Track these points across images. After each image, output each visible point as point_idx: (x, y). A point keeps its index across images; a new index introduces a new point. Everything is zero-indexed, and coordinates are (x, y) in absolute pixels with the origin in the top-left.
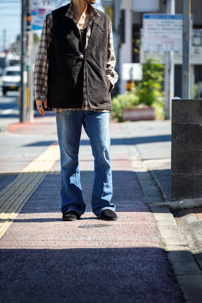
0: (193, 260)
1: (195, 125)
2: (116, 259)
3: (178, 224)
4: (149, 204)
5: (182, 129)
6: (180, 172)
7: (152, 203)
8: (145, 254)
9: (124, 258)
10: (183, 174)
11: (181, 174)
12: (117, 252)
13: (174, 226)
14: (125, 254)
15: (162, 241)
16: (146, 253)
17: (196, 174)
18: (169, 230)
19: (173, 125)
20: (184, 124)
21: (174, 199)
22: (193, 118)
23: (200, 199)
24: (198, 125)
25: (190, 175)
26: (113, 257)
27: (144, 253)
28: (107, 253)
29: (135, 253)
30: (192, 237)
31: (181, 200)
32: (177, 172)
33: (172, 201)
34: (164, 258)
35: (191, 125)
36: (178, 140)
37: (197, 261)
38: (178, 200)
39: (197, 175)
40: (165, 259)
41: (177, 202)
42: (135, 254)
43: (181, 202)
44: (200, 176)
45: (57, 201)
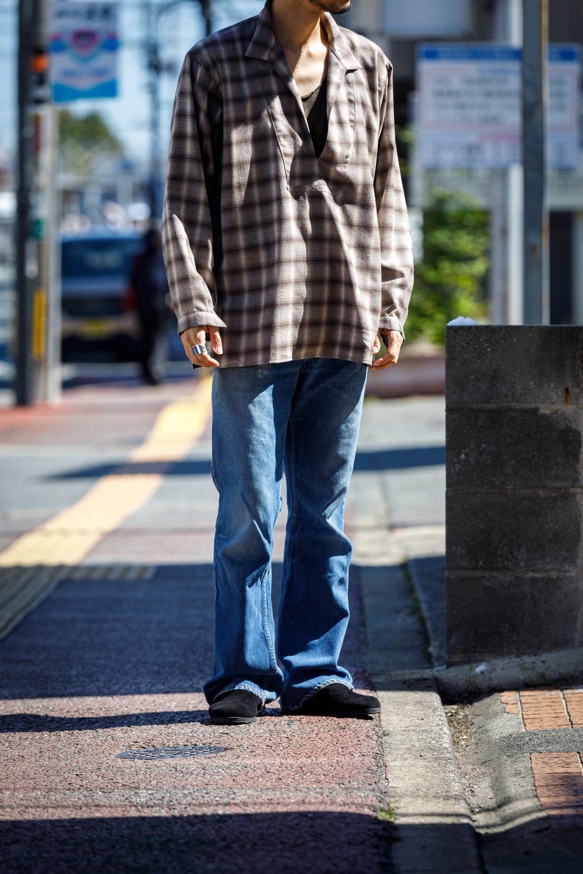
0: (475, 864)
1: (526, 411)
2: (211, 866)
3: (455, 743)
4: (375, 674)
5: (480, 423)
6: (475, 568)
7: (382, 673)
8: (315, 848)
9: (241, 861)
10: (487, 574)
11: (479, 574)
12: (224, 839)
13: (442, 749)
14: (248, 846)
15: (388, 799)
16: (321, 844)
17: (530, 575)
18: (421, 762)
19: (449, 410)
20: (488, 406)
21: (456, 658)
22: (519, 387)
23: (544, 657)
24: (535, 411)
25: (508, 577)
26: (204, 858)
27: (313, 844)
28: (187, 844)
29: (282, 843)
30: (493, 787)
31: (479, 662)
32: (467, 569)
33: (449, 665)
34: (377, 859)
35: (510, 409)
36: (467, 460)
37: (488, 867)
38: (471, 660)
39: (533, 579)
40: (381, 864)
41: (466, 667)
42: (280, 847)
43: (481, 668)
44: (542, 579)
45: (71, 667)
